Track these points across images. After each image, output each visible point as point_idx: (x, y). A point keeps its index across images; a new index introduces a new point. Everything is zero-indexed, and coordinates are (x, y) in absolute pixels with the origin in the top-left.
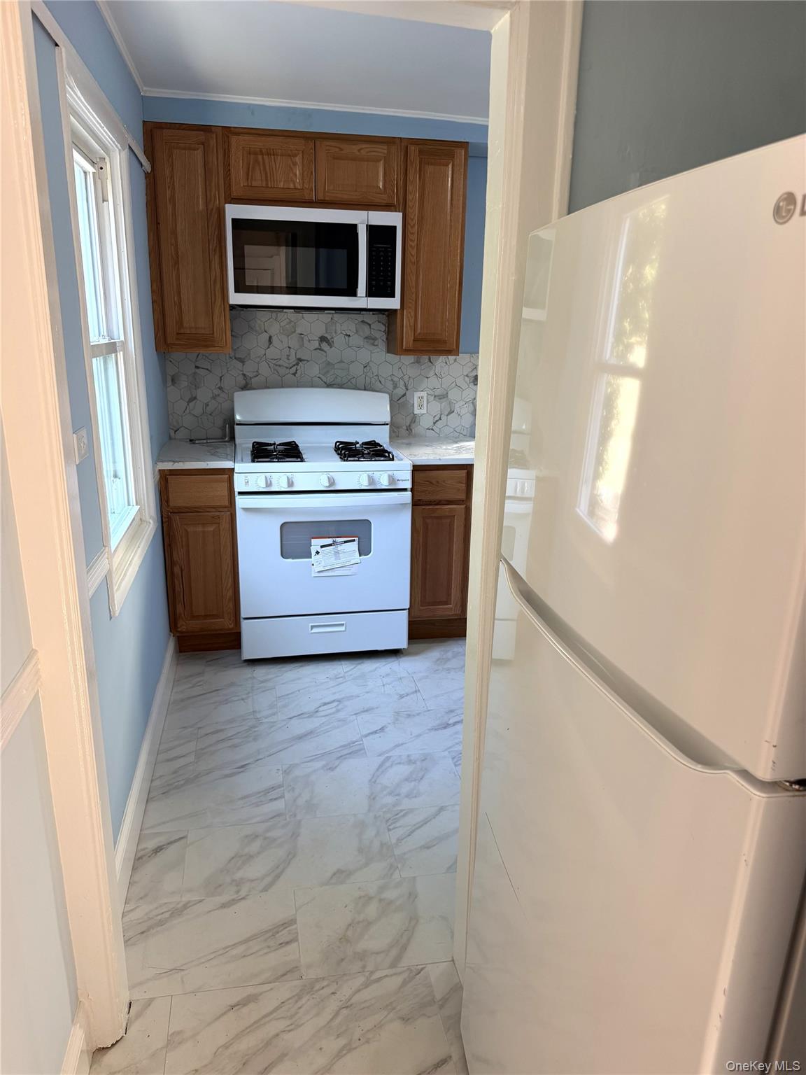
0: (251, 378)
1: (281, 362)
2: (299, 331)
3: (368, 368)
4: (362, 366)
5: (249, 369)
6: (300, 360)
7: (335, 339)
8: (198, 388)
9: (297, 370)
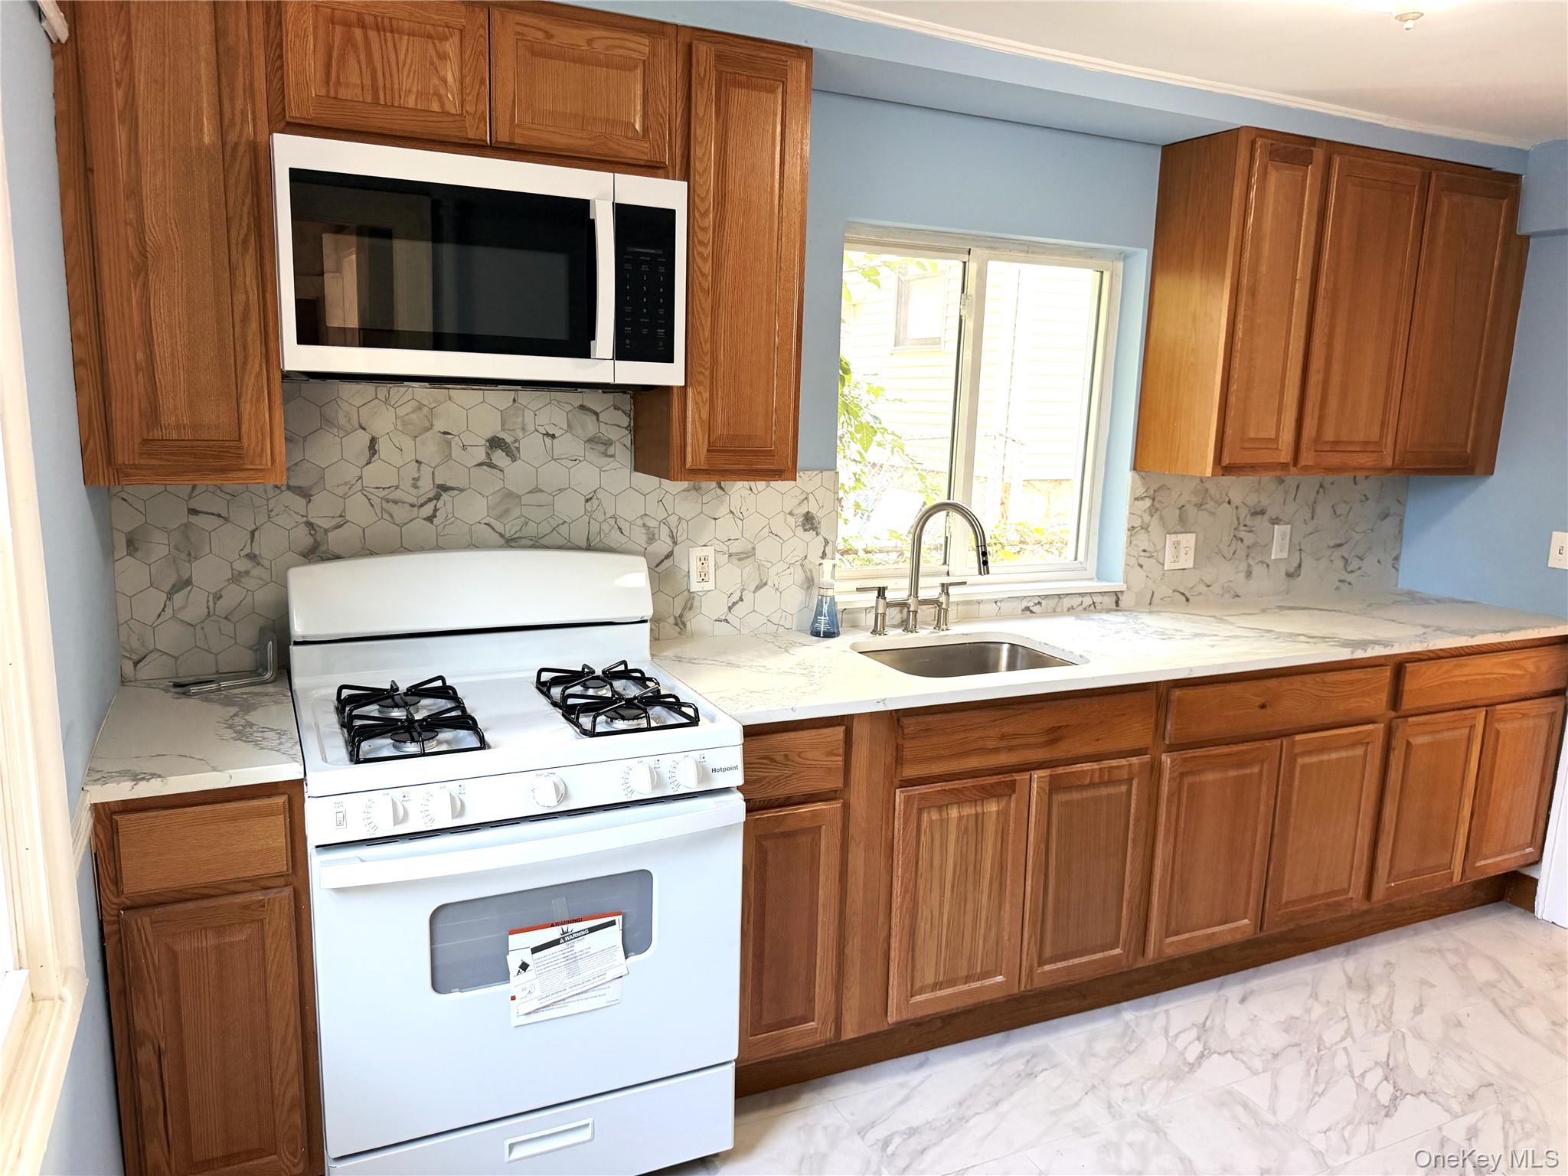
0: (326, 531)
1: (396, 495)
2: (440, 425)
3: (595, 502)
4: (583, 500)
5: (321, 510)
6: (445, 488)
7: (523, 444)
8: (196, 558)
9: (436, 510)
